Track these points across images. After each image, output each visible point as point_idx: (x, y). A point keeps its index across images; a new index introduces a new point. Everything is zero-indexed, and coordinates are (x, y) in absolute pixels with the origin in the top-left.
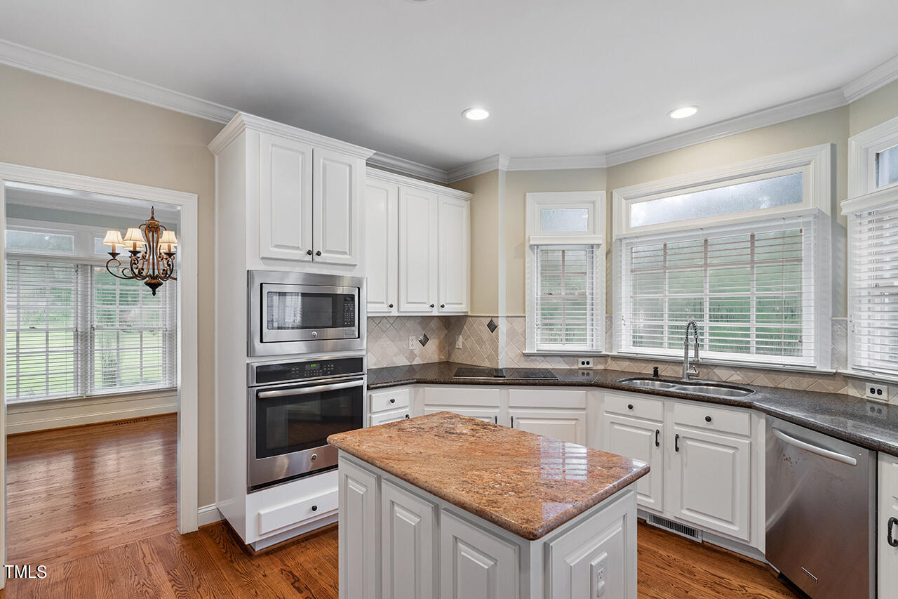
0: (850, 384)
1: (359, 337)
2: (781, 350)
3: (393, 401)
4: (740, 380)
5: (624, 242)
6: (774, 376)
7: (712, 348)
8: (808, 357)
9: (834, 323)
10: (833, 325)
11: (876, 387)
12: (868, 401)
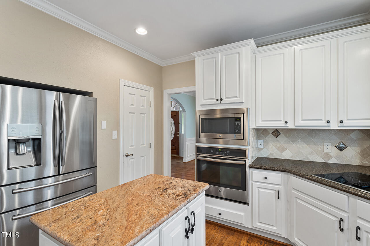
1: (244, 139)
3: (266, 178)
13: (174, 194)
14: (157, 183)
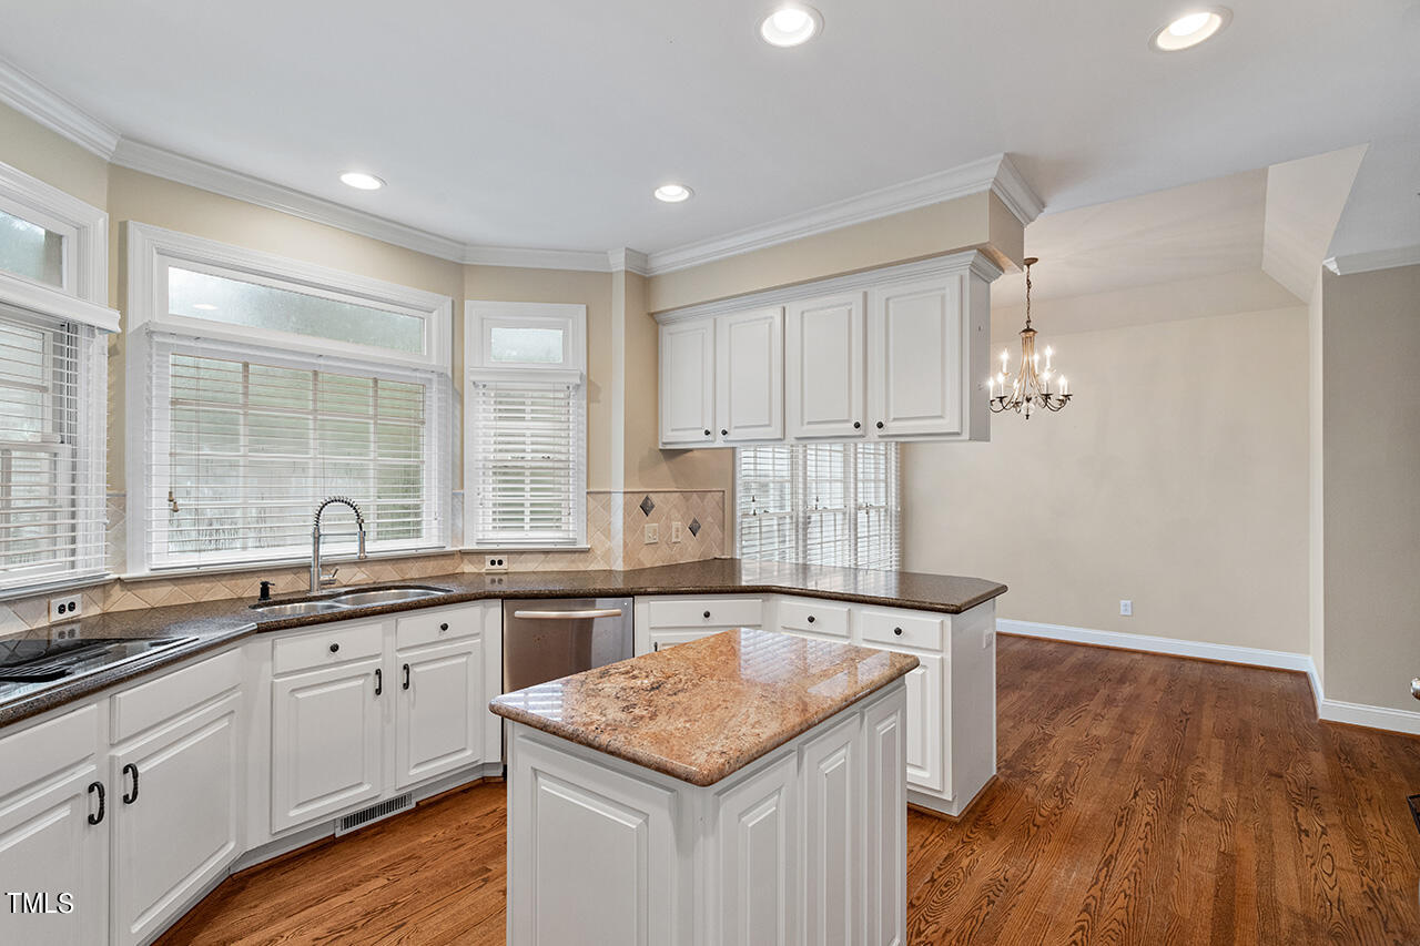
0: (465, 561)
2: (408, 531)
4: (364, 579)
5: (156, 338)
6: (402, 565)
7: (381, 536)
8: (430, 538)
9: (454, 495)
10: (453, 499)
11: (496, 558)
12: (487, 574)
13: (635, 677)
14: (679, 709)
